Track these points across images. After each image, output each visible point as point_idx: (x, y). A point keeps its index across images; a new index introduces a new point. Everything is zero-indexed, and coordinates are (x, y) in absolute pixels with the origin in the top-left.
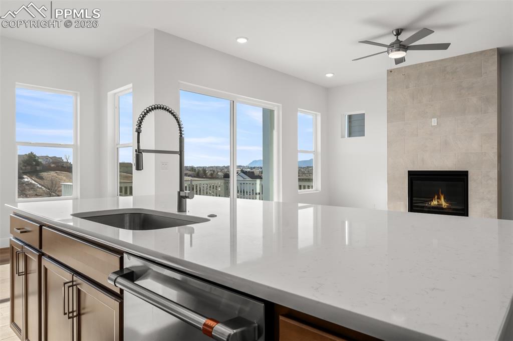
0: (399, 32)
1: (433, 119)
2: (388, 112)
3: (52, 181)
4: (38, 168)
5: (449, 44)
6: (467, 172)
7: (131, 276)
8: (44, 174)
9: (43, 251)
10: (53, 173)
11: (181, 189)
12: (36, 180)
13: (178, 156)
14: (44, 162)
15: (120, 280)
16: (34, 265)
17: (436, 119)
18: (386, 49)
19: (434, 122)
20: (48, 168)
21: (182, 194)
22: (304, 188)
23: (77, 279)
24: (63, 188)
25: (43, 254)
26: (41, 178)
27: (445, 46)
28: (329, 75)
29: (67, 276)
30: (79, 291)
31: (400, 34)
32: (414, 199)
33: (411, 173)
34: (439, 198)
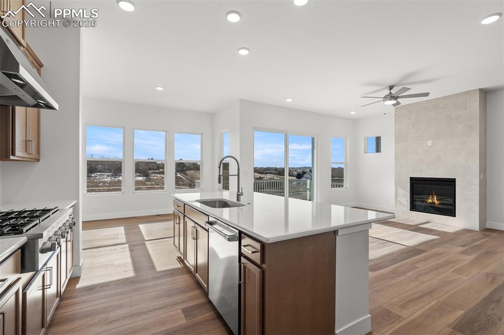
0: (391, 88)
1: (429, 142)
2: (395, 136)
3: (192, 176)
4: (184, 168)
5: (429, 93)
6: (455, 179)
7: (211, 223)
8: (188, 172)
9: (185, 214)
10: (192, 172)
11: (238, 191)
12: (184, 176)
13: (237, 177)
14: (187, 165)
15: (207, 224)
16: (182, 221)
17: (431, 141)
18: (382, 99)
19: (429, 143)
20: (189, 169)
21: (238, 193)
22: (339, 187)
23: (196, 225)
24: (196, 184)
25: (185, 216)
26: (186, 175)
27: (427, 94)
28: (353, 113)
29: (193, 224)
30: (197, 230)
31: (392, 88)
32: (415, 196)
33: (412, 179)
34: (433, 197)
